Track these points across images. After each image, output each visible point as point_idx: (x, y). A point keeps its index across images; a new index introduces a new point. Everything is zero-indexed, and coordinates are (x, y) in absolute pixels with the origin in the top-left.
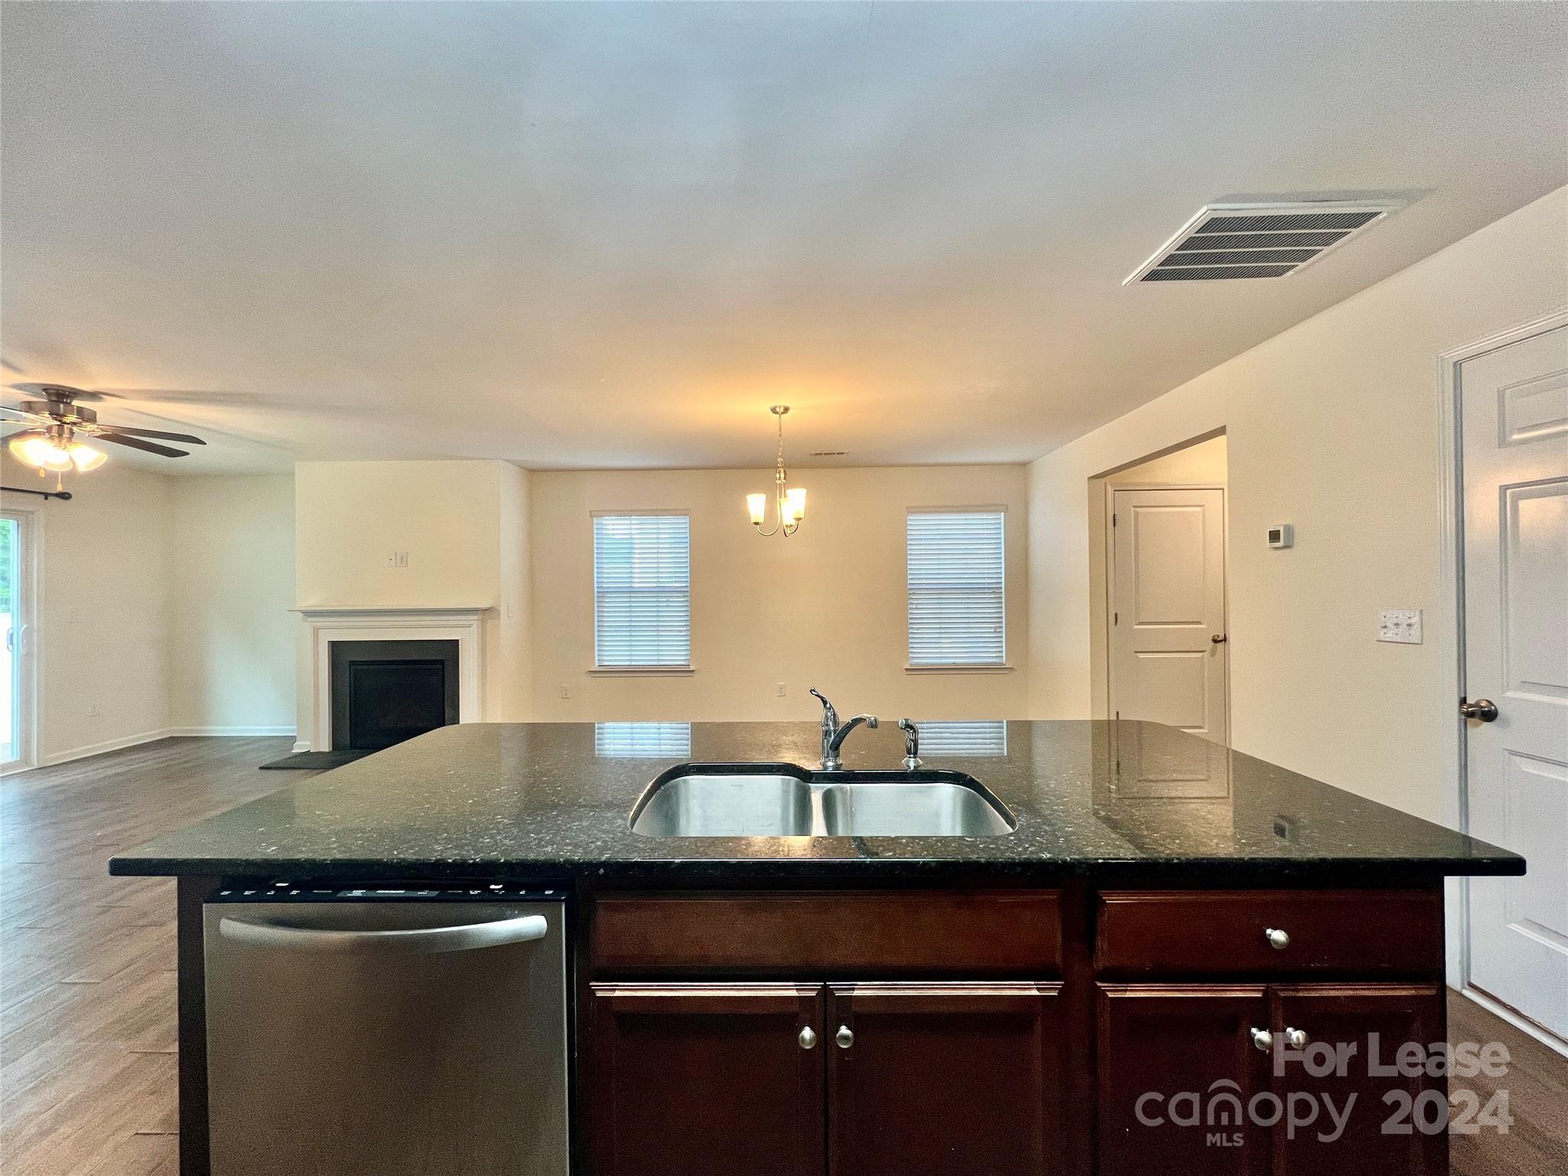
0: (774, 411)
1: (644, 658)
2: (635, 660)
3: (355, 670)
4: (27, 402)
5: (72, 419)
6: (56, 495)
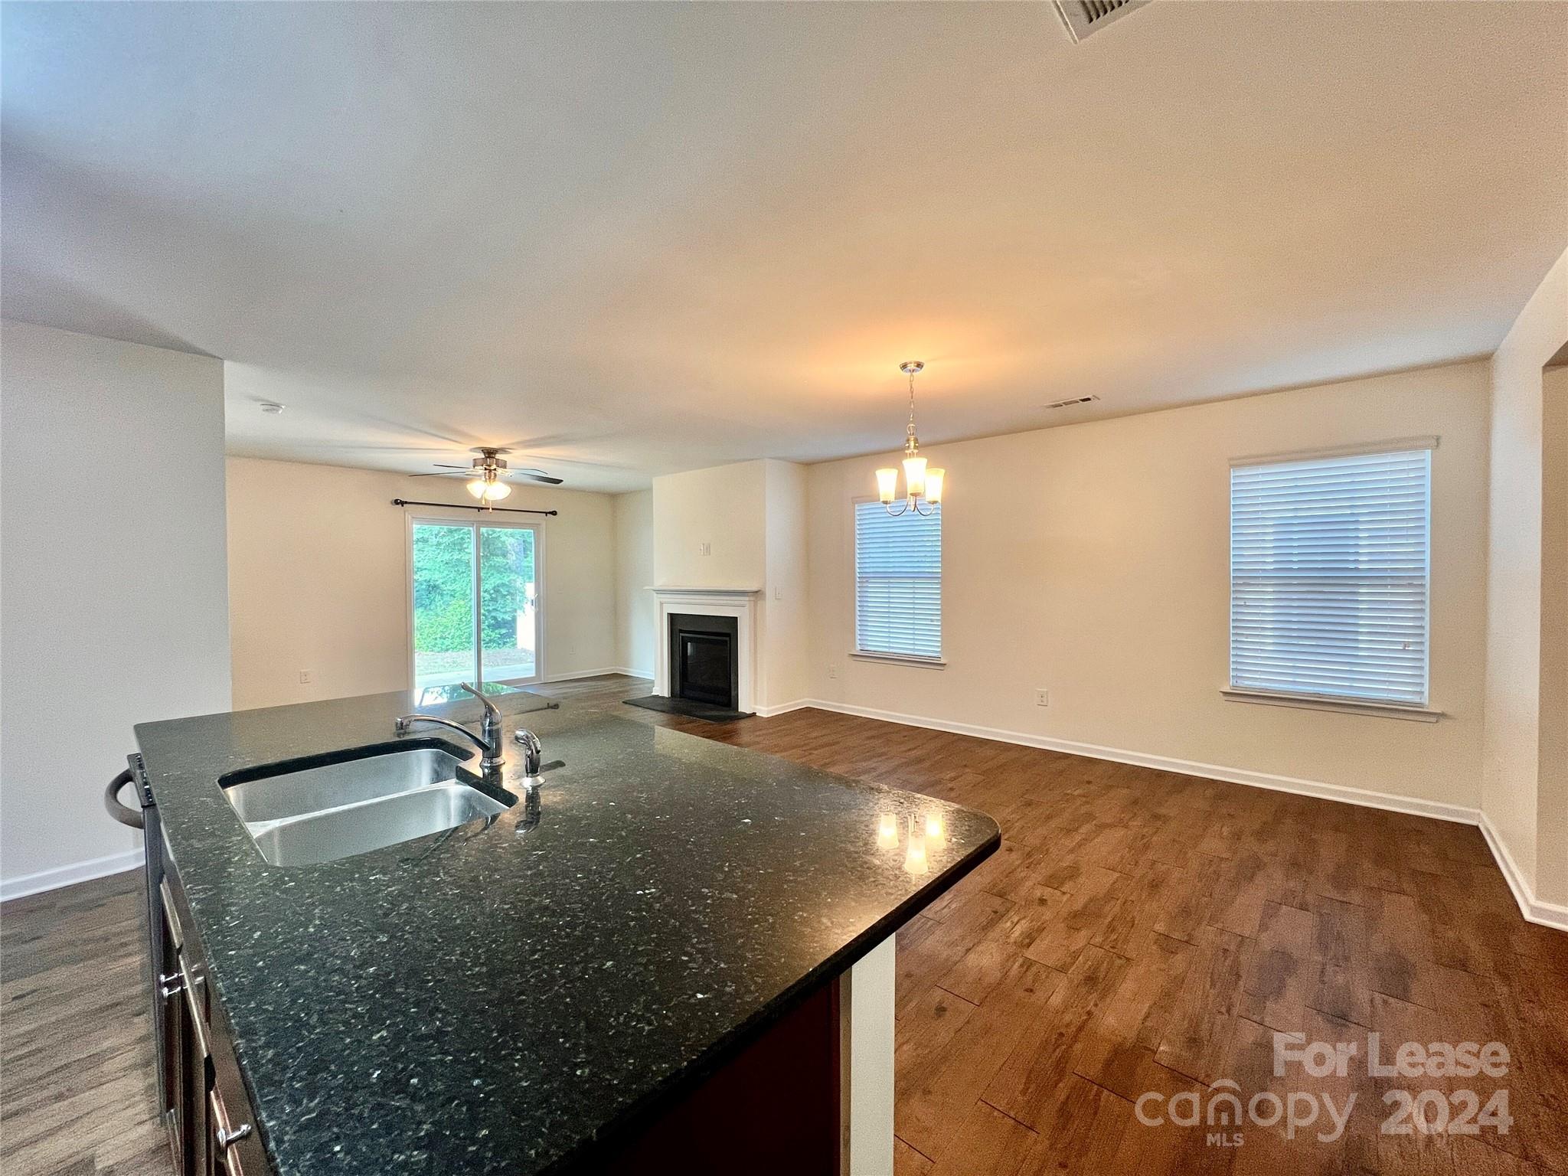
0: (904, 366)
1: (902, 646)
2: (893, 648)
3: (682, 637)
4: (475, 460)
5: (494, 467)
6: (550, 513)
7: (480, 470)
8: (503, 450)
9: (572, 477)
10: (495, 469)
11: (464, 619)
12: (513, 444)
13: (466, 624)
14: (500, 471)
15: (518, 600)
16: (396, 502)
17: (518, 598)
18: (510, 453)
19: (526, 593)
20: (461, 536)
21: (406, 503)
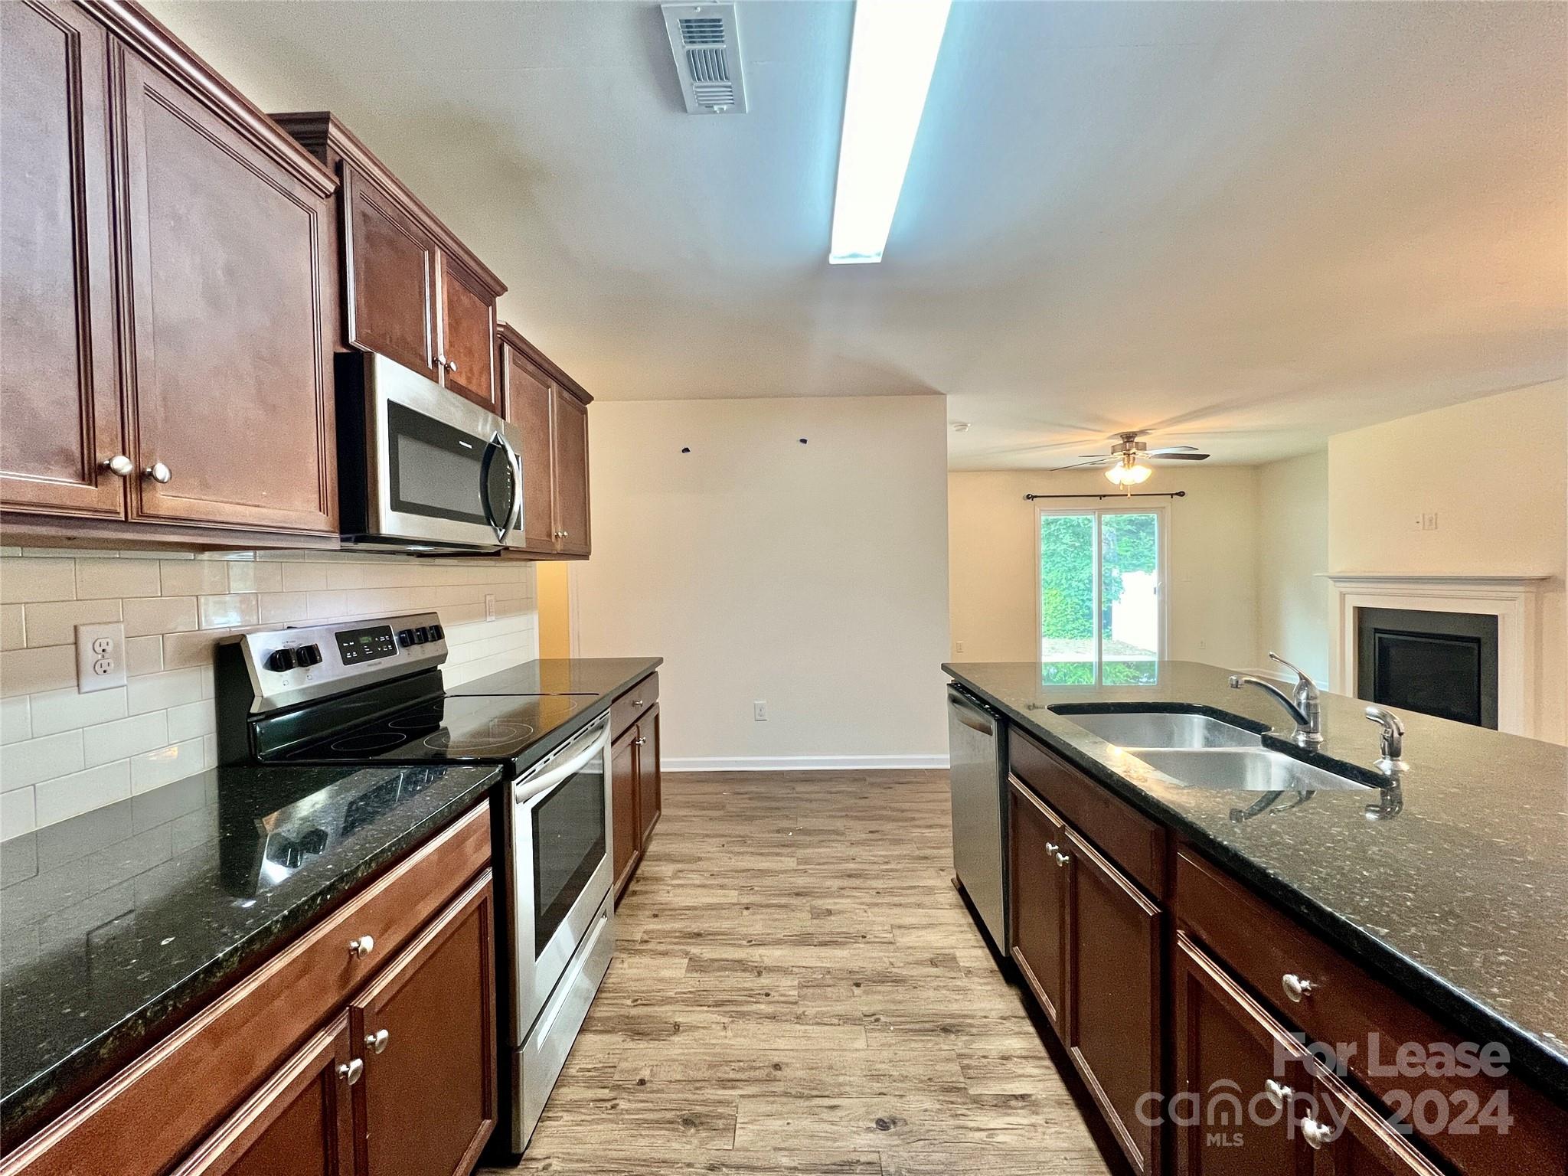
3: (1380, 638)
4: (1113, 446)
5: (1134, 450)
6: (1176, 494)
7: (1119, 455)
8: (1143, 432)
9: (1219, 450)
10: (1134, 453)
11: (1059, 608)
12: (1155, 424)
13: (1061, 613)
14: (1140, 454)
15: (1113, 591)
16: (1028, 497)
17: (1113, 588)
18: (1151, 433)
19: (1123, 583)
20: (1057, 527)
21: (1036, 497)
